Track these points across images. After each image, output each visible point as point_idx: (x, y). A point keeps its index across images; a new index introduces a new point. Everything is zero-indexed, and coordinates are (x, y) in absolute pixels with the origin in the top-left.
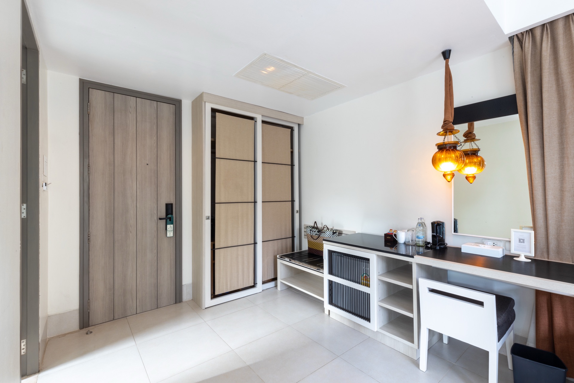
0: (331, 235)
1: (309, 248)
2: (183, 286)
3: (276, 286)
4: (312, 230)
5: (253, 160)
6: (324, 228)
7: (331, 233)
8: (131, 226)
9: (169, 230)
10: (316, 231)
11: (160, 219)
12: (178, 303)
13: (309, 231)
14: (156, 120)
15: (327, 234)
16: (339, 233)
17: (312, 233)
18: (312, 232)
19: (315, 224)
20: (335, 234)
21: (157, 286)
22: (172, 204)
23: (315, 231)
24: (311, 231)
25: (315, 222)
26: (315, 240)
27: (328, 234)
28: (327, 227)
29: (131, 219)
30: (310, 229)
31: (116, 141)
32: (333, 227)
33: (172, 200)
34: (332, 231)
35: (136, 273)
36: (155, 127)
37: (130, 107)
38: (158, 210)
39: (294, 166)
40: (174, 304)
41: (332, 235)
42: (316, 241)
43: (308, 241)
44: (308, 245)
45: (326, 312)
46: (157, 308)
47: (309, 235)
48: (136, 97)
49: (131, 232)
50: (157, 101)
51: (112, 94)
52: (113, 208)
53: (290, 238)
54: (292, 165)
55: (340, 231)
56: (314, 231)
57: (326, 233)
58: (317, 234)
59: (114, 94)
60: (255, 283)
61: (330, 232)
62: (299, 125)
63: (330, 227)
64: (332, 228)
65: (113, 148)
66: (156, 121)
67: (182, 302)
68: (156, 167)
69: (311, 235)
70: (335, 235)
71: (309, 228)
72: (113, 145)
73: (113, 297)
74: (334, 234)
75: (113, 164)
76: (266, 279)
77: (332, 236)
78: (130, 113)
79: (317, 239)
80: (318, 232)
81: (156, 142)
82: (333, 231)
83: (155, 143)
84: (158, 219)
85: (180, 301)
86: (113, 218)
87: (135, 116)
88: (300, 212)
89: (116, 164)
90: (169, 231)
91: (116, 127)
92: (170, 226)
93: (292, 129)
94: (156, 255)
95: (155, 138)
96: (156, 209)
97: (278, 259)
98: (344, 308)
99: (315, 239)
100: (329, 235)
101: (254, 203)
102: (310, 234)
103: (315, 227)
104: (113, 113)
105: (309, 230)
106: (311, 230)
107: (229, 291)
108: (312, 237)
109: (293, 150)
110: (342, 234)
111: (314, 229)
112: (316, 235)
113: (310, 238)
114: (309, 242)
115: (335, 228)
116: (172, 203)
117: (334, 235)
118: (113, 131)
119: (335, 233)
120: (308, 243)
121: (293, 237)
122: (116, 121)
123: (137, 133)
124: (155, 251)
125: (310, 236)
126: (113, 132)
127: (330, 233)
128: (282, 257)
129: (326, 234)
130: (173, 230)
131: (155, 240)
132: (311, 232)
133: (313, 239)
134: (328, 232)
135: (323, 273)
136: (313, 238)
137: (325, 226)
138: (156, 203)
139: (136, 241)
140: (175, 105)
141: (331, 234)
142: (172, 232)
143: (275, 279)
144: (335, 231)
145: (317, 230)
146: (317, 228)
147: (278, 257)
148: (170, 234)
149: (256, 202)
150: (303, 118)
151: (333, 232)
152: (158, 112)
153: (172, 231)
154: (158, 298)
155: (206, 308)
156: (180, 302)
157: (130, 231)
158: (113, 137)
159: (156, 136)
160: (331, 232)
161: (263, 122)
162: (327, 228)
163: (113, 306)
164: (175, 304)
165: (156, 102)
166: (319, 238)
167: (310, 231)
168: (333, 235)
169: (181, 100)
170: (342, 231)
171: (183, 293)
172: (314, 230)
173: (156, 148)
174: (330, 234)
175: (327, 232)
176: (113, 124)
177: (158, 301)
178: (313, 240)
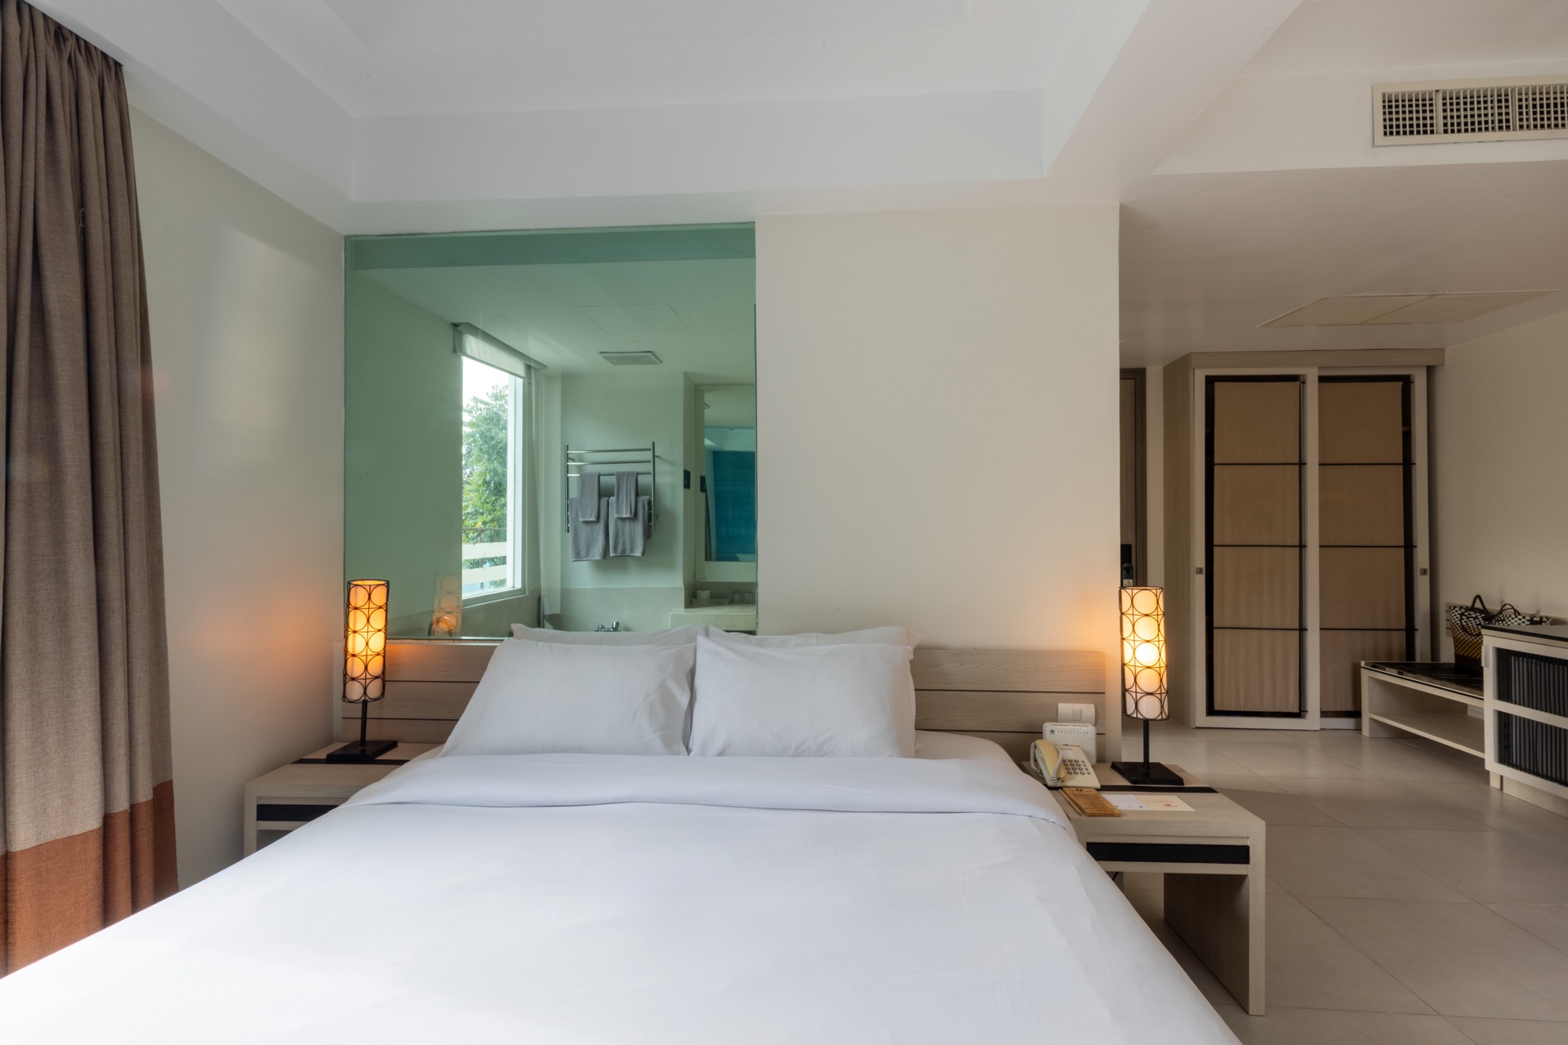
1: (1457, 656)
3: (1359, 729)
4: (1466, 614)
5: (1298, 462)
6: (1504, 610)
10: (1479, 617)
13: (1459, 616)
19: (1476, 601)
23: (1475, 618)
24: (1464, 617)
25: (1479, 597)
26: (1474, 637)
28: (1513, 608)
30: (1460, 612)
32: (1538, 611)
34: (1530, 617)
39: (1413, 466)
43: (1454, 639)
44: (1455, 648)
45: (1494, 783)
47: (1457, 626)
53: (1401, 632)
54: (1408, 464)
56: (1472, 617)
58: (1483, 624)
60: (1302, 709)
61: (1520, 619)
62: (1430, 370)
63: (1522, 609)
64: (1530, 611)
69: (1463, 626)
71: (1458, 609)
76: (1330, 708)
80: (1487, 619)
88: (1433, 572)
93: (1406, 382)
97: (1362, 670)
98: (1540, 772)
99: (1474, 633)
101: (1298, 549)
102: (1460, 623)
103: (1475, 608)
105: (1456, 613)
106: (1462, 614)
107: (1242, 709)
108: (1464, 629)
109: (1410, 428)
111: (1471, 613)
113: (1461, 631)
114: (1457, 642)
116: (1129, 544)
120: (1455, 645)
121: (1410, 630)
125: (1459, 629)
128: (1375, 666)
132: (1462, 619)
133: (1469, 635)
134: (1513, 619)
135: (1483, 699)
136: (1468, 633)
137: (1509, 607)
143: (1356, 714)
144: (1538, 619)
145: (1483, 615)
146: (1484, 611)
147: (1363, 664)
149: (1305, 546)
150: (1444, 349)
155: (1197, 728)
160: (1523, 619)
161: (1322, 379)
162: (1515, 610)
172: (1474, 616)
175: (1510, 618)
178: (1469, 637)
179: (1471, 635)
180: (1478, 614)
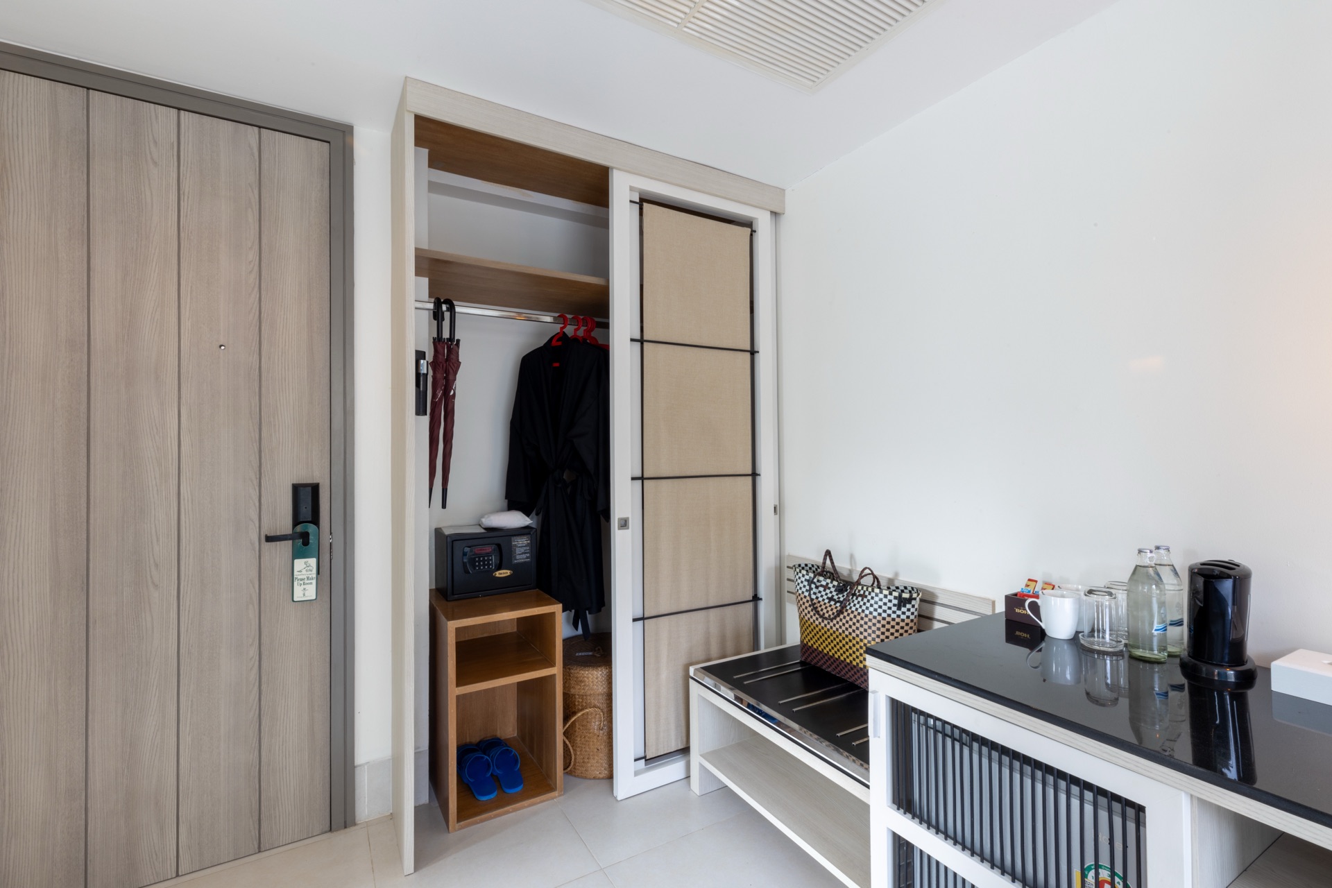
0: (890, 608)
2: (357, 771)
3: (686, 777)
4: (815, 580)
6: (861, 577)
7: (890, 601)
8: (157, 565)
9: (299, 577)
10: (830, 585)
11: (269, 539)
12: (337, 830)
13: (806, 583)
14: (256, 192)
15: (876, 603)
16: (921, 600)
17: (815, 593)
18: (815, 590)
19: (825, 559)
20: (908, 606)
21: (259, 775)
22: (315, 488)
23: (826, 587)
24: (813, 586)
25: (828, 553)
26: (826, 622)
27: (880, 603)
28: (872, 573)
29: (158, 540)
30: (807, 577)
31: (96, 262)
32: (897, 574)
33: (315, 472)
34: (895, 594)
35: (175, 730)
36: (252, 217)
37: (155, 142)
38: (264, 508)
40: (326, 832)
41: (894, 609)
42: (831, 624)
43: (802, 620)
46: (259, 852)
47: (805, 600)
48: (179, 109)
49: (156, 586)
50: (260, 127)
51: (83, 91)
52: (84, 500)
55: (924, 591)
56: (822, 586)
57: (869, 597)
58: (836, 597)
59: (88, 95)
61: (886, 596)
63: (884, 573)
64: (890, 576)
65: (86, 286)
66: (257, 197)
67: (354, 824)
68: (256, 357)
69: (812, 600)
70: (909, 610)
71: (804, 572)
72: (85, 275)
73: (83, 822)
74: (905, 606)
75: (86, 345)
77: (894, 612)
78: (155, 163)
79: (835, 618)
80: (840, 590)
81: (256, 268)
82: (900, 595)
83: (251, 272)
84: (263, 539)
85: (345, 822)
86: (85, 536)
87: (175, 176)
89: (97, 344)
90: (301, 580)
91: (96, 214)
92: (305, 563)
94: (257, 663)
95: (252, 255)
96: (257, 504)
97: (691, 683)
99: (827, 615)
100: (884, 608)
102: (810, 595)
103: (826, 570)
104: (85, 163)
105: (803, 579)
106: (810, 582)
108: (814, 606)
110: (933, 603)
111: (821, 578)
112: (832, 603)
113: (809, 609)
114: (803, 623)
115: (906, 579)
116: (315, 481)
117: (904, 609)
118: (86, 225)
119: (909, 600)
120: (801, 628)
122: (96, 191)
123: (182, 235)
124: (253, 652)
125: (807, 605)
126: (86, 231)
127: (885, 600)
129: (872, 602)
130: (315, 576)
131: (252, 614)
132: (811, 589)
133: (821, 617)
134: (877, 595)
135: (868, 787)
136: (818, 612)
137: (867, 571)
138: (256, 482)
139: (175, 616)
140: (329, 142)
141: (889, 605)
142: (311, 583)
144: (906, 595)
145: (835, 583)
146: (833, 575)
147: (692, 673)
148: (306, 590)
150: (784, 190)
151: (900, 598)
152: (265, 166)
153: (314, 582)
154: (263, 816)
156: (345, 827)
157: (153, 583)
158: (85, 246)
159: (257, 247)
160: (890, 597)
162: (875, 577)
163: (83, 853)
164: (329, 834)
165: (256, 129)
166: (842, 616)
167: (810, 585)
168: (899, 609)
169: (353, 127)
170: (933, 595)
171: (357, 792)
172: (824, 583)
173: (256, 289)
174: (885, 604)
175: (873, 594)
176: (85, 201)
177: (264, 825)
178: (820, 620)
179: (822, 617)
180: (829, 581)
